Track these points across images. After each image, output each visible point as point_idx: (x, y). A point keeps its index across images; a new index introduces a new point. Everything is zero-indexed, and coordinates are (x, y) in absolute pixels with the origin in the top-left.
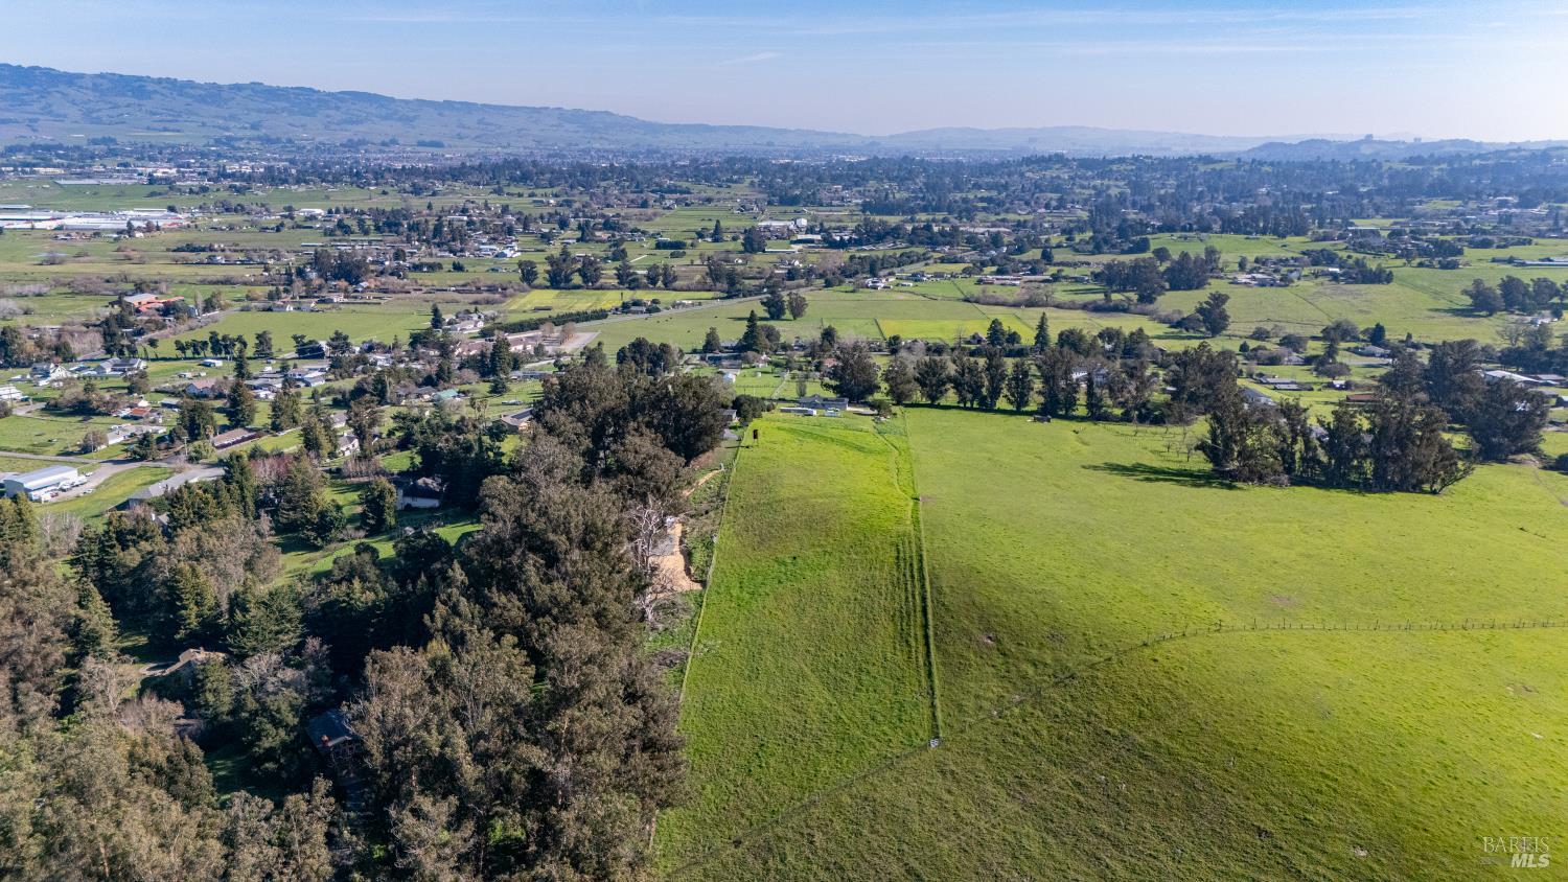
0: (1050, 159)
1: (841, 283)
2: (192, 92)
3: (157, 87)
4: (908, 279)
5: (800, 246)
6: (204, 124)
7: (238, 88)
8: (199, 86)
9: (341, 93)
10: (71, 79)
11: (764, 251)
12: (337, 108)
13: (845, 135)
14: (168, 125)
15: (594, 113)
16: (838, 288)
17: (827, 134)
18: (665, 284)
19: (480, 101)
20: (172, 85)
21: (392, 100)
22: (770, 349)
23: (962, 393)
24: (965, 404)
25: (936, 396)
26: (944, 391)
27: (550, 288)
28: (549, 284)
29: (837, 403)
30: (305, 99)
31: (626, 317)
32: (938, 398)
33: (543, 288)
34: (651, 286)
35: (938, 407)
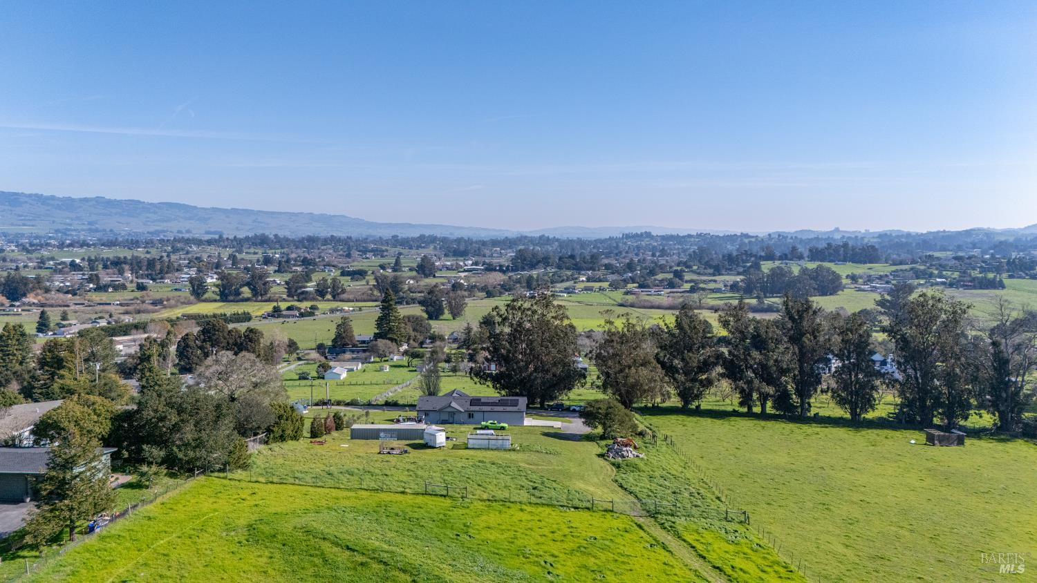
0: (642, 234)
1: (501, 293)
2: (52, 202)
3: (27, 199)
4: (562, 292)
5: (466, 274)
6: (54, 222)
7: (86, 200)
8: (59, 199)
9: (158, 203)
11: (434, 276)
12: (155, 213)
13: (500, 230)
14: (26, 222)
15: (334, 216)
16: (499, 298)
17: (489, 230)
18: (334, 297)
19: (256, 208)
20: (39, 198)
21: (195, 208)
22: (414, 340)
23: (743, 385)
24: (750, 408)
25: (693, 393)
26: (709, 383)
27: (219, 301)
28: (218, 298)
29: (501, 408)
30: (133, 207)
31: (274, 320)
32: (698, 397)
33: (211, 301)
34: (320, 298)
35: (699, 413)
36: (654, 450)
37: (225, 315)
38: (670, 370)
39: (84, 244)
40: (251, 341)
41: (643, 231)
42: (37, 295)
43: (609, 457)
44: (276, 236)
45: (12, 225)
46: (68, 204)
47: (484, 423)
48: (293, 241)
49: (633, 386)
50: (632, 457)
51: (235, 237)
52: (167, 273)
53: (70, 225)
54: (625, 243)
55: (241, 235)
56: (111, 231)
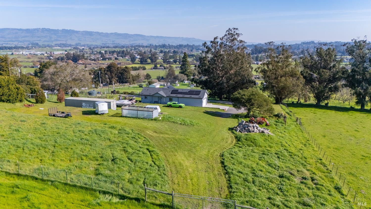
2: (101, 34)
3: (95, 34)
7: (112, 34)
9: (134, 34)
10: (77, 32)
15: (191, 38)
18: (179, 63)
19: (165, 36)
20: (98, 33)
21: (145, 36)
22: (197, 76)
23: (360, 90)
24: (363, 106)
25: (324, 95)
26: (336, 89)
27: (140, 64)
28: (140, 63)
29: (188, 96)
30: (126, 36)
31: (154, 70)
32: (328, 98)
33: (137, 64)
34: (175, 64)
35: (326, 107)
36: (283, 128)
37: (136, 67)
38: (309, 80)
39: (108, 47)
40: (126, 71)
41: (311, 41)
42: (83, 60)
43: (236, 130)
44: (169, 44)
45: (90, 42)
46: (107, 35)
47: (169, 103)
48: (174, 46)
49: (284, 88)
50: (258, 132)
51: (155, 45)
52: (127, 55)
53: (107, 42)
54: (302, 46)
55: (157, 45)
56: (119, 43)
